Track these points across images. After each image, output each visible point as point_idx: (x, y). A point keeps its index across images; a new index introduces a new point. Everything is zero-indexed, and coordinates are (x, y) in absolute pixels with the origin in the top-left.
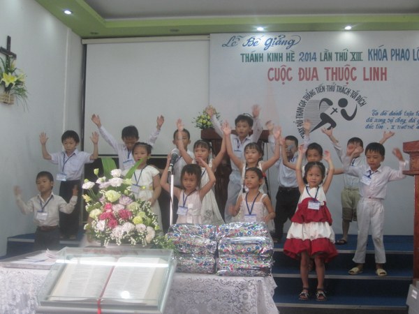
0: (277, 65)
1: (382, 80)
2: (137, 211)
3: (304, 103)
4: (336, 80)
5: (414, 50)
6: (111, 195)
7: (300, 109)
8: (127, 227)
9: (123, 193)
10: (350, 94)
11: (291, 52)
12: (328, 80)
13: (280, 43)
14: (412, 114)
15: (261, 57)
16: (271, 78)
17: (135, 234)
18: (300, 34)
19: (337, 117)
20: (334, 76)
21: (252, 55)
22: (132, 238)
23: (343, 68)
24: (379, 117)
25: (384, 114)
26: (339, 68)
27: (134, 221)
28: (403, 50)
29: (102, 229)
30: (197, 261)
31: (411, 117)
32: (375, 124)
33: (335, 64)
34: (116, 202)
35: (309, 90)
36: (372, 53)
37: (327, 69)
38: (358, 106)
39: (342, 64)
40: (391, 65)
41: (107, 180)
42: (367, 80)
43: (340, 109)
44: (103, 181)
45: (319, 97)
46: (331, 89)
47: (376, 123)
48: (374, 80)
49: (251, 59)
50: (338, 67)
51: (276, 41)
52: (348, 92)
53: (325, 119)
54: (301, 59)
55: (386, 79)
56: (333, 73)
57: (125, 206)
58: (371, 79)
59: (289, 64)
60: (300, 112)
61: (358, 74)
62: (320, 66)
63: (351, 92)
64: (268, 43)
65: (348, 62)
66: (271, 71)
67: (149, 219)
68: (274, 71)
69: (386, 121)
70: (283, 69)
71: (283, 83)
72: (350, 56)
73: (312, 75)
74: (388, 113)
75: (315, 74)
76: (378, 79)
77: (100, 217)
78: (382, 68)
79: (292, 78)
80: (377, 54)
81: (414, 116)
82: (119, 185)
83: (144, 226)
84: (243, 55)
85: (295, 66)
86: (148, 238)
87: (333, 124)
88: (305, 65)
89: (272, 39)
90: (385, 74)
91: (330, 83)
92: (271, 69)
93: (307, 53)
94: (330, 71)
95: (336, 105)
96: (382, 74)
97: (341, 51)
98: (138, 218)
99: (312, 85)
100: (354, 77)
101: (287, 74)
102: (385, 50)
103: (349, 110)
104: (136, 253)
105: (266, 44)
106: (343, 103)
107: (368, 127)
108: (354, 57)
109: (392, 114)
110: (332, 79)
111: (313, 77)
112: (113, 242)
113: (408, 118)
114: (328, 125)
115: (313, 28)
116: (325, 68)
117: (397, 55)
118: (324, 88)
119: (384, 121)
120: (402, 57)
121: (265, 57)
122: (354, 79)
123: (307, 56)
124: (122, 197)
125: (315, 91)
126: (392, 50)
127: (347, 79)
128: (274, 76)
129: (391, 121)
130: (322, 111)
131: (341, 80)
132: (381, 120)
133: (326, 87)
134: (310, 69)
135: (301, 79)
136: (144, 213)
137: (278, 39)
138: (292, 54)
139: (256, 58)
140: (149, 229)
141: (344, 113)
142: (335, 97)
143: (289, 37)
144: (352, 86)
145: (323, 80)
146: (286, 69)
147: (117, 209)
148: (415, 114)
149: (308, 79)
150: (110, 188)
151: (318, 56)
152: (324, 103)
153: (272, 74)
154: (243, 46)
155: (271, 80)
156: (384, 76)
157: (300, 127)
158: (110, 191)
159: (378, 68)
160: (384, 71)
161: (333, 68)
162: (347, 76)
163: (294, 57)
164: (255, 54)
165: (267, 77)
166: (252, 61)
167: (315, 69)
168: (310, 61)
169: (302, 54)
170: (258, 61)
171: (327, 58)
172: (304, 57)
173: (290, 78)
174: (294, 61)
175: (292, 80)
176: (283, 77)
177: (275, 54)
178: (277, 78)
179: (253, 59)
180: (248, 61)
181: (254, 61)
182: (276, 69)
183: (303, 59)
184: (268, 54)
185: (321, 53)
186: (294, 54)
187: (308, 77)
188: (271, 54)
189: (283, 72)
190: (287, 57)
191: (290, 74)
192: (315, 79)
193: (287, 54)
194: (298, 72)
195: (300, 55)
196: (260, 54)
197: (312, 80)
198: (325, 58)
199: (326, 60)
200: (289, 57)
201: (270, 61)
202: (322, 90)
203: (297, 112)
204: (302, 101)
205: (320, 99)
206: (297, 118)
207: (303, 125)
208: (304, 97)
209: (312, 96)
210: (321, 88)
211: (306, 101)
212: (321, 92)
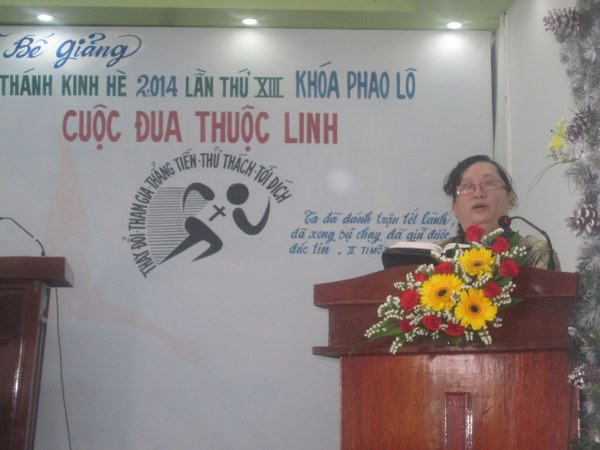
0: (85, 103)
1: (326, 141)
3: (147, 194)
4: (223, 140)
5: (398, 74)
7: (137, 207)
10: (254, 175)
11: (118, 74)
12: (203, 139)
13: (93, 51)
14: (395, 221)
15: (48, 84)
16: (70, 133)
18: (140, 32)
19: (224, 228)
20: (218, 131)
21: (26, 78)
23: (237, 114)
24: (320, 227)
25: (330, 219)
26: (230, 114)
28: (374, 75)
31: (392, 227)
32: (311, 243)
33: (219, 103)
35: (160, 165)
36: (305, 80)
37: (202, 115)
38: (273, 200)
39: (235, 105)
40: (347, 108)
42: (294, 141)
43: (230, 208)
45: (182, 179)
46: (211, 160)
47: (313, 242)
48: (309, 141)
49: (23, 89)
50: (227, 111)
51: (83, 47)
52: (251, 169)
53: (197, 231)
54: (140, 91)
55: (335, 141)
56: (215, 126)
58: (302, 141)
59: (112, 103)
60: (138, 214)
61: (273, 127)
62: (187, 108)
63: (257, 169)
64: (63, 51)
65: (250, 100)
66: (71, 118)
68: (78, 117)
69: (336, 237)
70: (100, 114)
72: (254, 87)
73: (170, 128)
74: (341, 218)
75: (173, 128)
76: (317, 141)
78: (326, 116)
79: (119, 135)
80: (315, 83)
81: (400, 226)
84: (3, 77)
85: (127, 106)
87: (216, 244)
88: (150, 104)
89: (73, 43)
90: (334, 128)
91: (208, 147)
92: (72, 113)
93: (155, 78)
94: (208, 120)
95: (221, 199)
96: (327, 128)
97: (235, 74)
99: (166, 152)
100: (263, 135)
101: (107, 126)
102: (334, 75)
103: (253, 211)
105: (59, 54)
106: (238, 194)
107: (295, 249)
108: (262, 90)
109: (348, 220)
110: (214, 140)
111: (170, 132)
113: (385, 230)
114: (203, 246)
115: (168, 19)
116: (198, 114)
117: (361, 85)
118: (193, 160)
119: (330, 236)
120: (372, 90)
121: (57, 85)
122: (263, 140)
123: (157, 85)
125: (173, 165)
126: (350, 73)
127: (247, 139)
128: (77, 131)
129: (348, 236)
130: (189, 213)
131: (233, 140)
132: (324, 235)
133: (199, 158)
134: (161, 113)
135: (140, 139)
137: (88, 42)
138: (121, 78)
139: (35, 86)
141: (240, 219)
142: (220, 180)
143: (113, 37)
144: (259, 154)
145: (192, 139)
146: (106, 113)
148: (402, 219)
149: (156, 139)
151: (180, 85)
152: (195, 195)
153: (73, 125)
154: (5, 56)
155: (71, 139)
156: (331, 133)
157: (137, 251)
159: (318, 115)
160: (331, 123)
161: (214, 114)
162: (247, 133)
163: (124, 85)
164: (34, 77)
165: (62, 131)
166: (25, 93)
167: (173, 115)
168: (163, 95)
169: (144, 80)
170: (39, 94)
171: (201, 90)
172: (148, 87)
173: (114, 134)
174: (125, 94)
175: (121, 139)
176: (99, 132)
177: (80, 77)
178: (85, 133)
179: (28, 89)
180: (17, 93)
181: (29, 94)
182: (82, 113)
183: (145, 90)
184: (64, 77)
185: (187, 78)
186: (124, 78)
187: (157, 133)
188: (70, 77)
189: (99, 119)
190: (109, 85)
191: (116, 126)
192: (173, 138)
193: (109, 77)
194: (134, 120)
195: (139, 81)
196: (45, 77)
197: (167, 140)
198: (196, 90)
199: (199, 94)
200: (114, 86)
201: (69, 94)
202: (189, 165)
203: (132, 214)
204: (142, 189)
205: (186, 186)
206: (130, 228)
207: (145, 244)
208: (147, 181)
209: (165, 179)
210: (188, 159)
211: (152, 189)
212: (187, 168)
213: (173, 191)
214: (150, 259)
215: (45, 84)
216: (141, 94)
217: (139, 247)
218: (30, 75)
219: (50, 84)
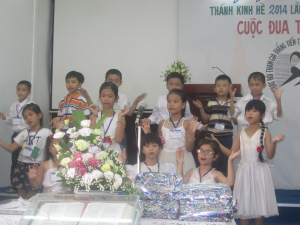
0: (247, 18)
2: (105, 159)
6: (81, 144)
8: (96, 174)
9: (92, 142)
11: (261, 5)
12: (298, 32)
15: (231, 10)
16: (241, 31)
17: (104, 181)
21: (221, 8)
22: (100, 185)
27: (102, 168)
29: (72, 176)
30: (162, 207)
34: (86, 151)
35: (279, 44)
37: (298, 22)
41: (77, 131)
44: (73, 132)
49: (220, 13)
54: (271, 12)
57: (94, 155)
59: (259, 17)
66: (241, 25)
67: (117, 168)
68: (244, 24)
70: (253, 22)
71: (253, 37)
73: (284, 28)
75: (285, 28)
77: (71, 165)
79: (262, 31)
82: (88, 135)
83: (112, 174)
84: (212, 8)
85: (265, 19)
86: (116, 185)
88: (275, 18)
92: (241, 22)
93: (277, 6)
98: (106, 166)
99: (283, 38)
101: (257, 27)
104: (104, 199)
111: (284, 30)
112: (83, 188)
116: (296, 21)
118: (294, 42)
121: (235, 10)
123: (278, 9)
124: (91, 146)
125: (286, 44)
128: (244, 30)
130: (292, 65)
134: (280, 21)
135: (271, 33)
136: (112, 161)
138: (262, 7)
139: (225, 11)
140: (117, 176)
145: (294, 33)
146: (256, 22)
147: (86, 157)
149: (278, 33)
150: (80, 137)
151: (289, 9)
153: (242, 27)
155: (241, 33)
158: (80, 141)
163: (264, 10)
164: (225, 7)
165: (237, 30)
166: (221, 14)
167: (285, 22)
168: (281, 13)
169: (272, 7)
170: (227, 14)
171: (297, 11)
172: (274, 10)
173: (260, 31)
174: (264, 14)
175: (262, 33)
176: (253, 30)
177: (245, 7)
178: (247, 31)
179: (222, 12)
180: (218, 14)
181: (223, 14)
182: (245, 22)
183: (273, 11)
184: (238, 7)
185: (292, 6)
186: (264, 6)
187: (278, 30)
188: (240, 7)
189: (253, 25)
190: (257, 10)
191: (260, 27)
192: (285, 32)
193: (257, 7)
194: (268, 25)
195: (270, 8)
196: (229, 7)
197: (282, 33)
198: (296, 11)
199: (297, 12)
200: (259, 10)
201: (240, 14)
202: (292, 44)
203: (267, 65)
204: (272, 54)
205: (291, 53)
206: (267, 71)
207: (273, 79)
208: (274, 51)
209: (282, 50)
210: (292, 41)
211: (276, 55)
212: (292, 45)
213: (285, 55)
214: (275, 85)
215: (230, 10)
216: (271, 13)
217: (270, 80)
218: (223, 6)
219: (232, 10)
